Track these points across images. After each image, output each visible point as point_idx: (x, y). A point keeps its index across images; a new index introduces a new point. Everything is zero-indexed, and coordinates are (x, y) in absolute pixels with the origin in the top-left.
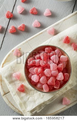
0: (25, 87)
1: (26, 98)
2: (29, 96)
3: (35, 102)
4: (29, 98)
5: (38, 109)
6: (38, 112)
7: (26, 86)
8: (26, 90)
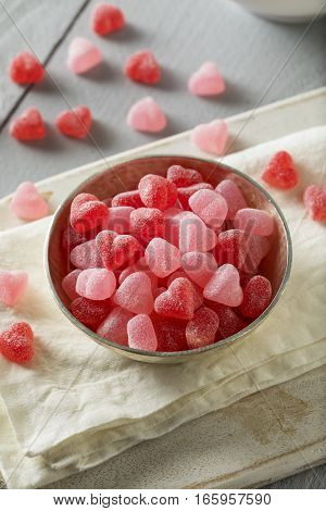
0: (40, 345)
1: (32, 392)
2: (48, 386)
3: (74, 412)
4: (47, 393)
5: (86, 454)
6: (82, 467)
7: (42, 339)
8: (42, 359)
